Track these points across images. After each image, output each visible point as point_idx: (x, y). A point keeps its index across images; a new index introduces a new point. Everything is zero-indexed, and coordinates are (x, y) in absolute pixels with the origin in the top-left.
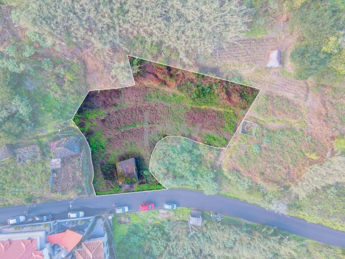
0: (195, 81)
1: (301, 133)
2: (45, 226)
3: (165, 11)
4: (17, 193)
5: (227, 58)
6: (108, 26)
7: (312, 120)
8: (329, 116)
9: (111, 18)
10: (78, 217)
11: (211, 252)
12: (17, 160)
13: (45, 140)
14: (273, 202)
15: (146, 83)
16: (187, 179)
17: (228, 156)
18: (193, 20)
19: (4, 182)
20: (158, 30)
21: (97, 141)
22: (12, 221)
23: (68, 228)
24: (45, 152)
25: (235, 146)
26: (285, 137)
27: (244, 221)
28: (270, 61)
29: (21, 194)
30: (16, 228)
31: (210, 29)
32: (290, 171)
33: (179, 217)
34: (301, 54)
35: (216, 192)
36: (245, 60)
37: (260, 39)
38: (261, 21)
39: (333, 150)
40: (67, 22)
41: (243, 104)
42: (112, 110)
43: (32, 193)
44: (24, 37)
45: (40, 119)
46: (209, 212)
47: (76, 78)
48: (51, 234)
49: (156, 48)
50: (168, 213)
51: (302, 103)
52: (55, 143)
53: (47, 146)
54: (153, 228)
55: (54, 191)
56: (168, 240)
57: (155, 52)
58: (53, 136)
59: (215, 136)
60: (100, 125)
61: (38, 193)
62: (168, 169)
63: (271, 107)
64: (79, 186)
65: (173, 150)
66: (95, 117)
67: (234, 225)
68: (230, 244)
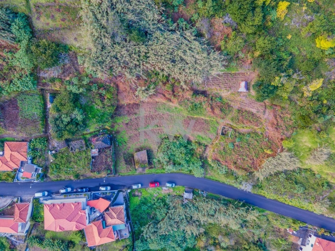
0: (191, 99)
1: (261, 136)
2: (85, 195)
4: (68, 172)
5: (212, 85)
6: (136, 65)
7: (268, 127)
8: (279, 125)
9: (138, 61)
10: (106, 190)
11: (198, 219)
12: (70, 149)
13: (88, 136)
14: (243, 183)
15: (157, 100)
16: (183, 166)
17: (212, 150)
19: (60, 164)
21: (122, 138)
22: (62, 191)
23: (100, 197)
24: (88, 144)
25: (217, 143)
26: (251, 138)
27: (223, 197)
28: (240, 88)
29: (71, 172)
30: (65, 196)
31: (201, 69)
32: (254, 161)
33: (176, 193)
34: (259, 85)
35: (203, 175)
36: (224, 87)
37: (234, 73)
38: (234, 64)
39: (282, 147)
41: (222, 115)
42: (133, 117)
43: (78, 172)
44: (83, 72)
45: (87, 122)
46: (198, 190)
47: (112, 96)
48: (89, 200)
49: (165, 78)
50: (169, 190)
51: (262, 116)
52: (95, 139)
53: (89, 140)
54: (158, 200)
55: (92, 171)
56: (168, 209)
57: (165, 81)
58: (94, 134)
59: (203, 136)
60: (124, 127)
61: (82, 172)
62: (169, 158)
63: (241, 118)
64: (109, 169)
65: (173, 145)
66: (121, 121)
67: (215, 199)
68: (212, 212)
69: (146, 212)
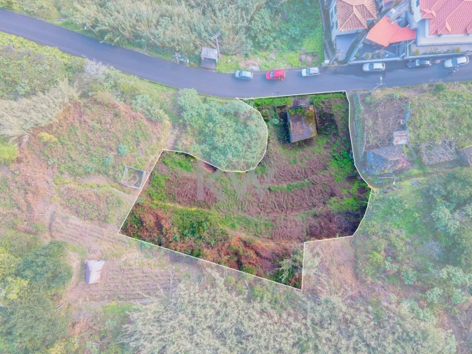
0: (204, 245)
1: (62, 169)
3: (241, 343)
4: (456, 98)
5: (159, 275)
6: (322, 327)
7: (46, 186)
8: (22, 191)
9: (317, 337)
10: (372, 64)
11: (191, 11)
12: (454, 145)
13: (415, 171)
14: (104, 77)
15: (272, 245)
16: (219, 111)
17: (162, 141)
18: (204, 329)
20: (252, 318)
21: (342, 168)
22: (463, 60)
23: (386, 49)
24: (415, 154)
25: (152, 154)
26: (84, 164)
27: (143, 51)
28: (100, 268)
29: (449, 98)
30: (458, 51)
31: (181, 316)
32: (79, 118)
33: (232, 60)
34: (58, 277)
35: (180, 93)
36: (135, 272)
37: (113, 300)
38: (110, 324)
39: (20, 145)
40: (379, 334)
41: (139, 211)
42: (319, 209)
43: (435, 98)
44: (439, 315)
45: (420, 200)
46: (191, 66)
47: (369, 256)
48: (410, 41)
49: (257, 293)
50: (248, 65)
52: (400, 166)
53: (413, 163)
54: (268, 46)
55: (404, 100)
56: (248, 29)
57: (258, 287)
58: (402, 176)
59: (179, 169)
60: (337, 189)
61: (426, 97)
62: (246, 126)
63: (102, 206)
64: (368, 105)
65: (238, 152)
67: (158, 47)
68: (164, 21)
69: (290, 24)
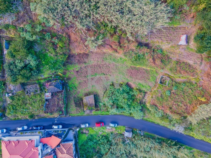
0: (135, 50)
1: (196, 85)
2: (39, 132)
3: (121, 8)
4: (24, 112)
5: (155, 38)
6: (86, 15)
7: (203, 78)
9: (89, 11)
10: (58, 128)
11: (136, 154)
12: (26, 92)
13: (42, 81)
14: (176, 125)
15: (105, 50)
16: (125, 109)
17: (150, 97)
18: (137, 14)
19: (17, 105)
20: (116, 19)
21: (73, 83)
22: (19, 129)
23: (53, 135)
24: (42, 88)
25: (155, 91)
26: (186, 87)
27: (157, 136)
28: (180, 41)
29: (27, 112)
30: (21, 133)
32: (187, 107)
33: (118, 131)
35: (142, 118)
36: (165, 40)
37: (175, 27)
38: (178, 17)
40: (63, 12)
41: (163, 66)
42: (83, 65)
43: (33, 113)
44: (37, 20)
45: (41, 69)
46: (136, 129)
47: (64, 45)
48: (42, 138)
49: (113, 30)
50: (112, 129)
51: (198, 67)
52: (49, 84)
53: (43, 85)
54: (102, 137)
55: (46, 112)
56: (111, 145)
57: (112, 32)
58: (48, 79)
59: (144, 84)
60: (75, 74)
61: (36, 113)
62: (113, 102)
63: (179, 69)
64: (61, 110)
65: (117, 91)
66: (73, 69)
67: (151, 138)
68: (148, 149)
69: (92, 147)
